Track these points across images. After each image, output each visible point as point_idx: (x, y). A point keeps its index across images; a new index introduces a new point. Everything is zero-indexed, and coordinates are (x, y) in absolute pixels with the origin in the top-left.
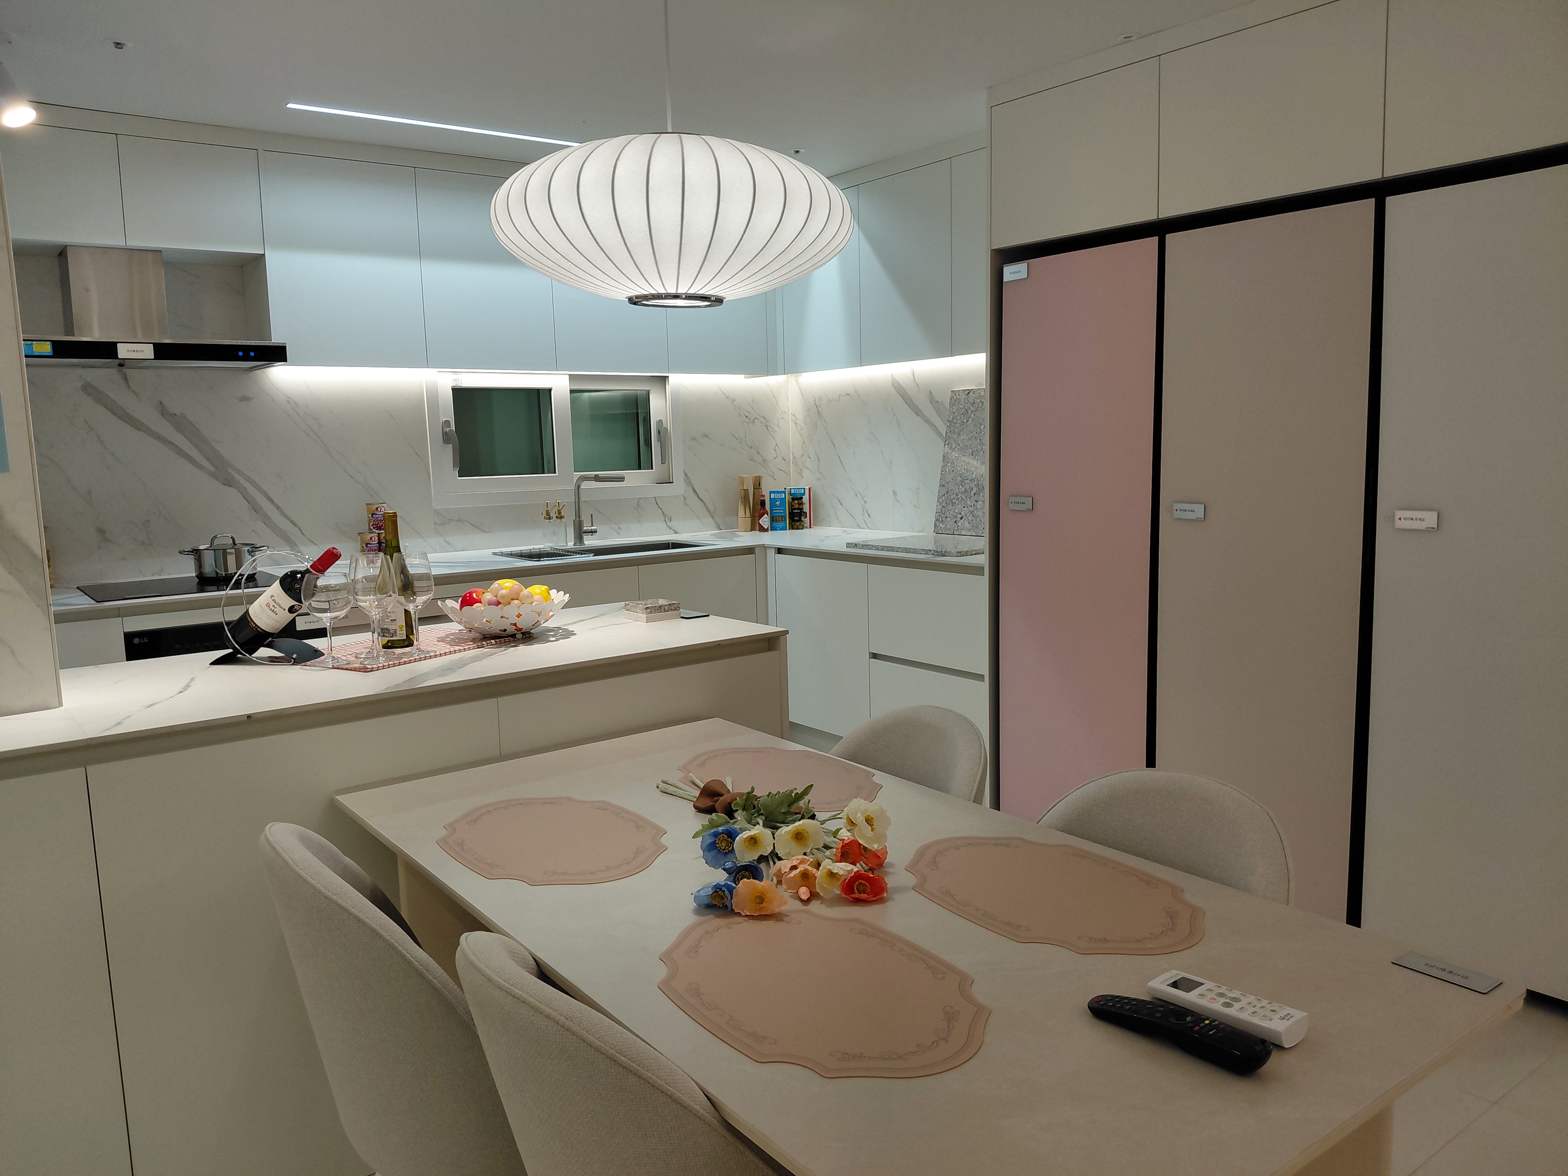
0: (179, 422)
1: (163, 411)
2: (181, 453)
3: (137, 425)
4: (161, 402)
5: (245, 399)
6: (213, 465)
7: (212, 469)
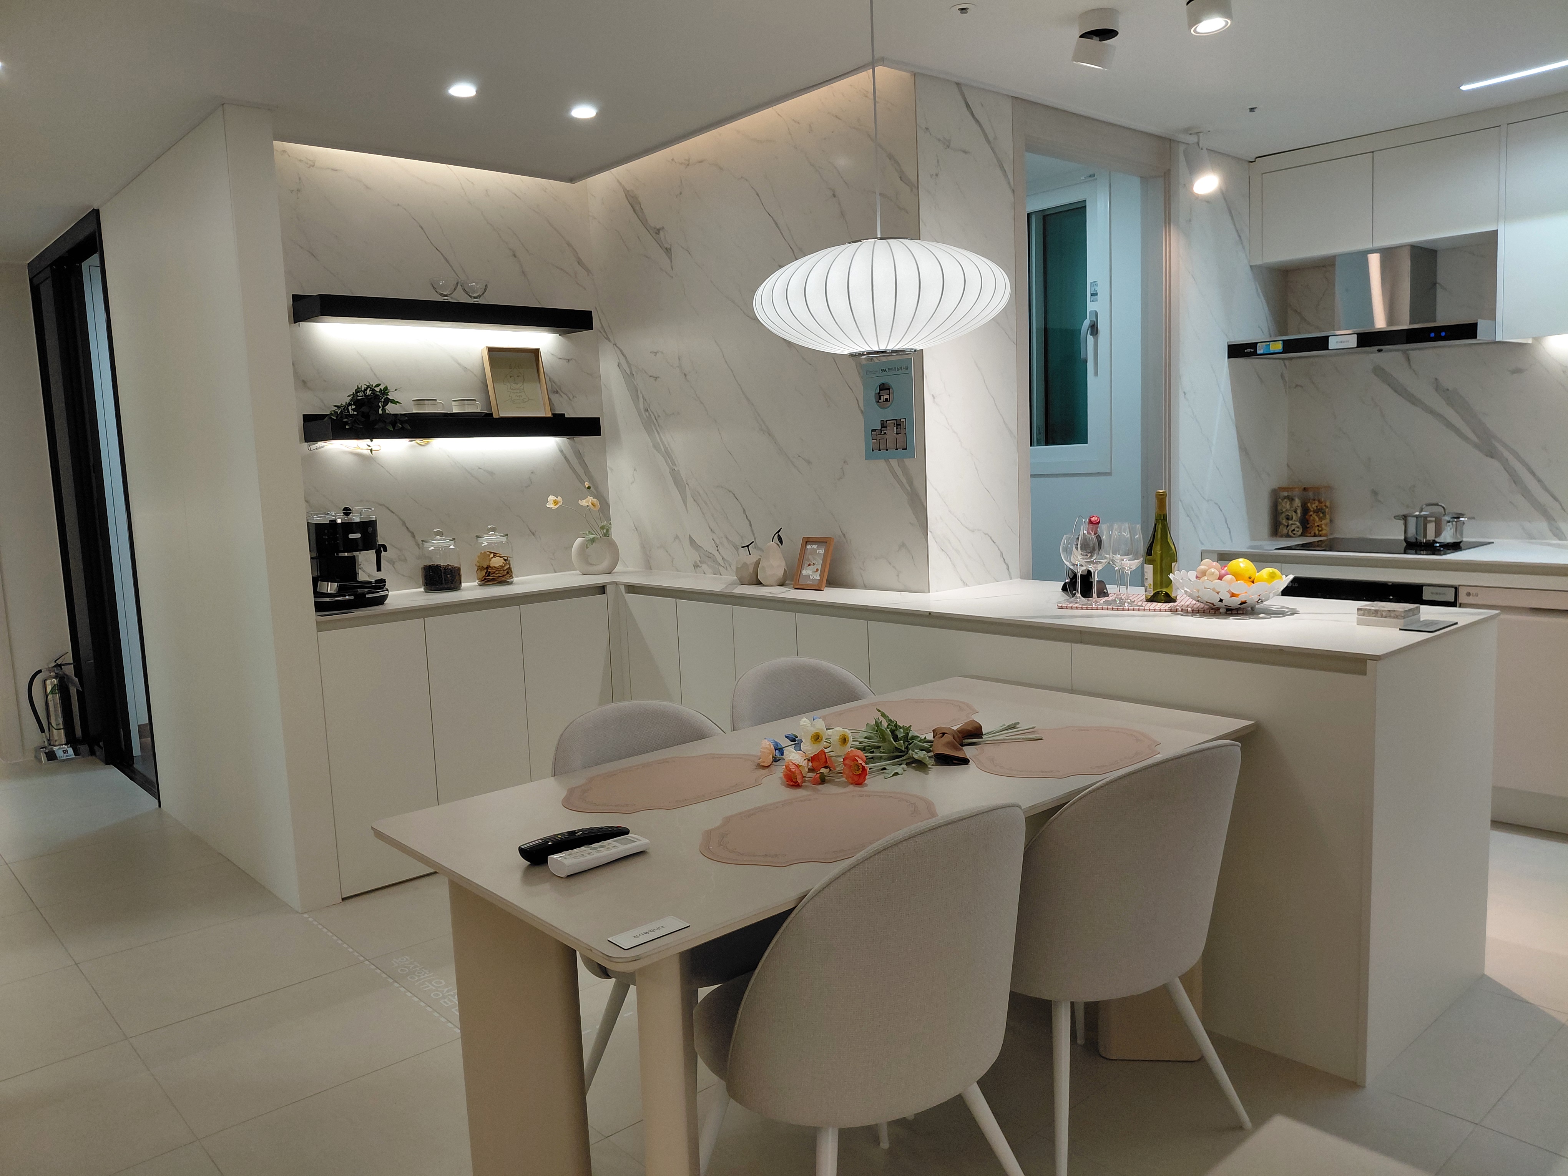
0: (1450, 396)
1: (1438, 386)
2: (1450, 425)
3: (1413, 400)
4: (1436, 379)
5: (1518, 371)
6: (1477, 436)
7: (1476, 440)
